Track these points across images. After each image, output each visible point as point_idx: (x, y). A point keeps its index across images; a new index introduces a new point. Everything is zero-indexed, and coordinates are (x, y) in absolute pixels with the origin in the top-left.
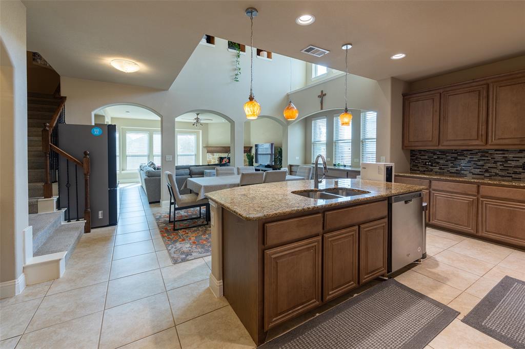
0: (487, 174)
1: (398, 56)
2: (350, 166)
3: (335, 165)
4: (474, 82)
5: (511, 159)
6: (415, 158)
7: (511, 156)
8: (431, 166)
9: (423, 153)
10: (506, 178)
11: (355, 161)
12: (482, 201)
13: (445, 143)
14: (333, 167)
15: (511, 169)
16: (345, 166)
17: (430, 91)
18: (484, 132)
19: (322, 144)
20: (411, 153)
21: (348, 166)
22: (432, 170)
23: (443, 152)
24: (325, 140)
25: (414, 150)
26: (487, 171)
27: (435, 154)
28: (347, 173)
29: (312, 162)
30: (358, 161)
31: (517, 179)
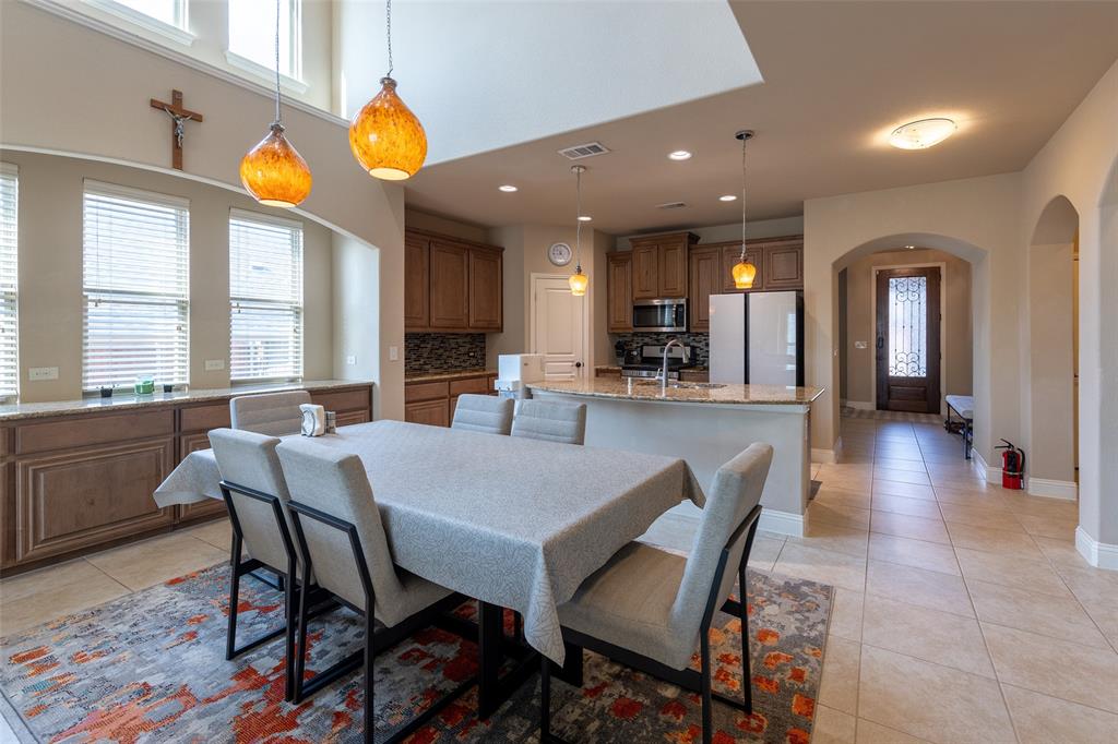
5: (461, 344)
7: (460, 340)
11: (208, 369)
13: (435, 324)
15: (461, 356)
26: (445, 362)
30: (223, 367)
31: (465, 369)
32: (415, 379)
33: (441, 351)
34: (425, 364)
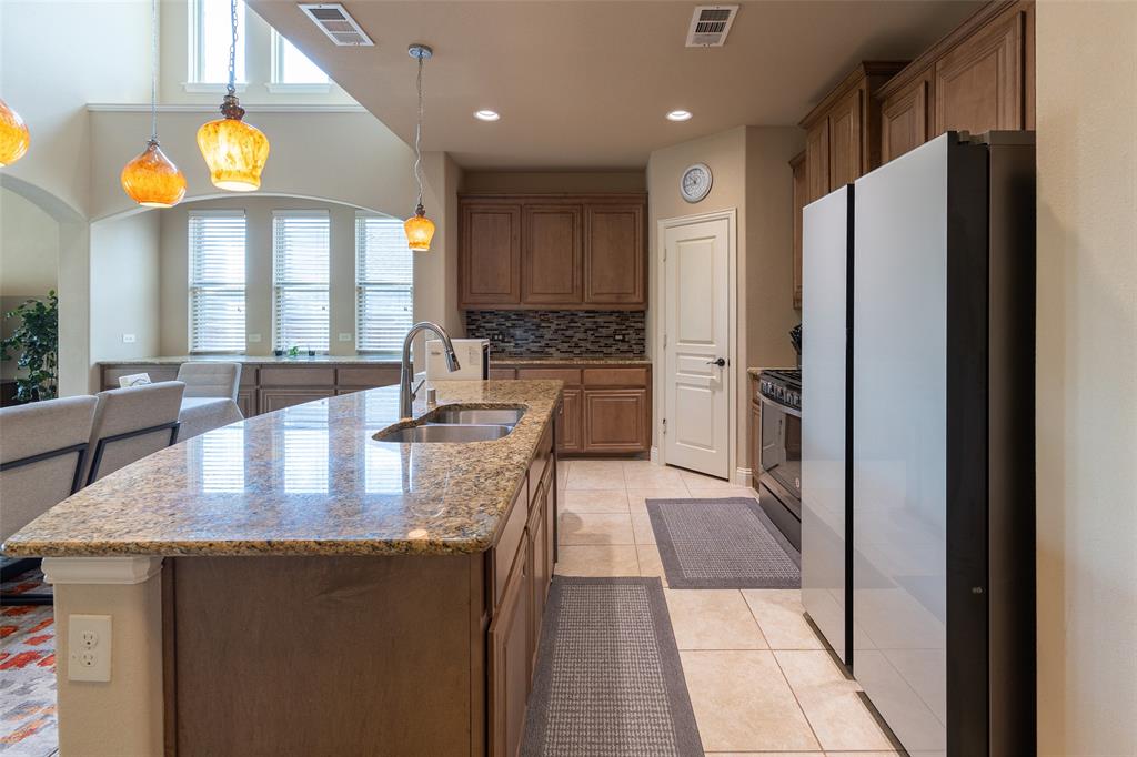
0: (577, 351)
1: (488, 115)
2: (326, 354)
3: (279, 353)
4: (566, 198)
5: (602, 324)
6: (474, 327)
7: (600, 320)
8: (503, 341)
9: (488, 316)
10: (597, 355)
11: (340, 339)
12: (587, 394)
13: (529, 299)
14: (273, 359)
15: (601, 340)
16: (312, 354)
17: (505, 198)
18: (579, 284)
19: (232, 293)
20: (468, 317)
21: (319, 352)
22: (503, 350)
23: (520, 315)
24: (244, 281)
25: (472, 312)
26: (577, 346)
27: (508, 318)
28: (336, 371)
29: (190, 349)
30: (349, 339)
31: (608, 355)
32: (535, 362)
33: (569, 333)
34: (547, 346)
